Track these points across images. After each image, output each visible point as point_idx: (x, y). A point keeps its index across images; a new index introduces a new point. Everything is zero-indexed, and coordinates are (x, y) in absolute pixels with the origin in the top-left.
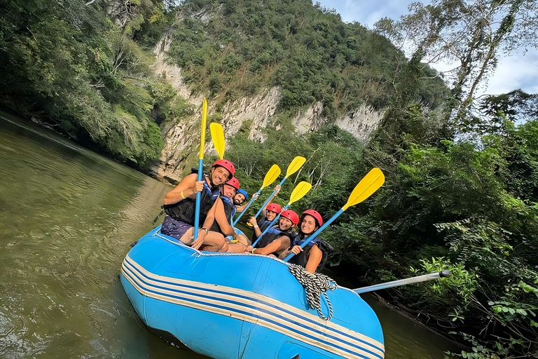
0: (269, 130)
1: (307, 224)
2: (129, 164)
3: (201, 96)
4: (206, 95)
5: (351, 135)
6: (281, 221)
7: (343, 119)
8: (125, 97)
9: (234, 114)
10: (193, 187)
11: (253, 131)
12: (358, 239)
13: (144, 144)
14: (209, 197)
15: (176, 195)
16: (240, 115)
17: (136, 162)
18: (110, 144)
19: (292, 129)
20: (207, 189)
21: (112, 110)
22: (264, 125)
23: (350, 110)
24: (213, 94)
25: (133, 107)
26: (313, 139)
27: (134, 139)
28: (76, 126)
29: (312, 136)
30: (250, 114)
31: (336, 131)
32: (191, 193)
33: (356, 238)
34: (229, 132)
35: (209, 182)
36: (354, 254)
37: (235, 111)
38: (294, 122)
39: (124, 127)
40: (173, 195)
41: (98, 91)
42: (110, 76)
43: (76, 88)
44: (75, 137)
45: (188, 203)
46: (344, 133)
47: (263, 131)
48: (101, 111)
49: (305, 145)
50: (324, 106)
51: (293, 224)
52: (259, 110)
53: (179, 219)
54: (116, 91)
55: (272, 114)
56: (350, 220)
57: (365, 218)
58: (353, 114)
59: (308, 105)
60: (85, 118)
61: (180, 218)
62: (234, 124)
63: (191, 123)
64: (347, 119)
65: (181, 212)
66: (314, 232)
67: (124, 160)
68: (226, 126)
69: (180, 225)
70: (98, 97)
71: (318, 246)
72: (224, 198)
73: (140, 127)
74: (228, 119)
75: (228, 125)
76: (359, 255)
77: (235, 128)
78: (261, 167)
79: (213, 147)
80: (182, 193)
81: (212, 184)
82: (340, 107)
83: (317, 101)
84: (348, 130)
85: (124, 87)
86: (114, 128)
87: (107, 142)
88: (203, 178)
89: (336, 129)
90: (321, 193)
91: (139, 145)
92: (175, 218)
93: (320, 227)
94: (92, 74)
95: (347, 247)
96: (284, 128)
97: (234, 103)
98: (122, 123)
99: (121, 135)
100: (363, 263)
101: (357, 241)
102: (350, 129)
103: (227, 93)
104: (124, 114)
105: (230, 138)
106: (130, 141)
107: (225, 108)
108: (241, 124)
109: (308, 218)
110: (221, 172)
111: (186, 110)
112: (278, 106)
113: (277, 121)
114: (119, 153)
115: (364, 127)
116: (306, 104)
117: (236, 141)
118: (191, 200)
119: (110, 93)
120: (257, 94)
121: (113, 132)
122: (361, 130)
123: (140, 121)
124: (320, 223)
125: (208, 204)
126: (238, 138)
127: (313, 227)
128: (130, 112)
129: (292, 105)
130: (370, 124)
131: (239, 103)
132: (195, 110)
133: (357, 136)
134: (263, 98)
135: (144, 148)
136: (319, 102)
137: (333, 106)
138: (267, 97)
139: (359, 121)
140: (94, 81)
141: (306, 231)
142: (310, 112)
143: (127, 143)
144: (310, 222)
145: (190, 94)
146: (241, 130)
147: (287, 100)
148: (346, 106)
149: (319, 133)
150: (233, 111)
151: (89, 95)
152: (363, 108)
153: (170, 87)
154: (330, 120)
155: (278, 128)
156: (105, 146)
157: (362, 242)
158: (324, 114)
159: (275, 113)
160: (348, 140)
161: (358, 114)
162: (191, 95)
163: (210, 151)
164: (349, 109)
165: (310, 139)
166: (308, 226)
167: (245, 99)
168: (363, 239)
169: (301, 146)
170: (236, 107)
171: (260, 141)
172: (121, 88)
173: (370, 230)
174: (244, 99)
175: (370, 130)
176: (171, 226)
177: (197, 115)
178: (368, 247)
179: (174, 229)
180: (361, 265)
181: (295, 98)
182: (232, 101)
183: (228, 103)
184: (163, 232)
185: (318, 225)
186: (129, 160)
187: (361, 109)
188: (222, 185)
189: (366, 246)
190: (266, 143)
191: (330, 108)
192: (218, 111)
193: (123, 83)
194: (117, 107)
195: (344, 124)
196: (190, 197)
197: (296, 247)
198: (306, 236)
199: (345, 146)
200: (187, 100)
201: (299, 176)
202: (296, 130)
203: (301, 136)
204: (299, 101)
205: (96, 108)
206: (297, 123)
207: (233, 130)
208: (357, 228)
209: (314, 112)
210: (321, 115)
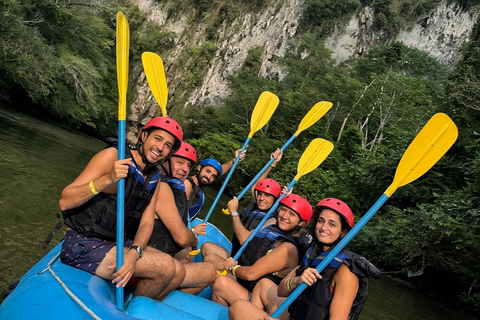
0: (290, 61)
1: (326, 226)
2: (84, 130)
3: (184, 18)
4: (191, 16)
5: (426, 55)
6: (281, 213)
7: (410, 29)
8: (73, 32)
9: (234, 40)
10: (110, 172)
11: (265, 64)
12: (450, 229)
13: (105, 99)
14: (141, 186)
15: (80, 190)
16: (244, 40)
17: (94, 126)
18: (57, 104)
19: (327, 54)
20: (136, 174)
21: (57, 55)
22: (281, 53)
23: (420, 14)
24: (200, 13)
25: (85, 46)
26: (362, 67)
27: (90, 93)
28: (8, 83)
29: (359, 63)
30: (258, 38)
31: (398, 52)
32: (108, 182)
33: (447, 228)
34: (229, 69)
35: (139, 159)
36: (447, 255)
37: (236, 36)
38: (328, 43)
39: (75, 76)
40: (74, 191)
41: (36, 28)
42: (50, 5)
43: (7, 30)
44: (7, 98)
45: (103, 203)
46: (414, 53)
47: (282, 62)
48: (41, 59)
49: (349, 80)
50: (376, 12)
51: (301, 220)
52: (272, 30)
53: (92, 235)
54: (60, 25)
55: (292, 34)
56: (435, 198)
57: (459, 193)
58: (426, 20)
59: (349, 15)
60: (20, 71)
61: (92, 231)
62: (235, 56)
63: (171, 60)
64: (417, 29)
65: (93, 220)
66: (339, 239)
67: (76, 125)
68: (223, 60)
69: (94, 245)
70: (37, 38)
71: (351, 269)
72: (173, 181)
73: (97, 75)
74: (227, 48)
75: (226, 58)
76: (456, 257)
77: (236, 61)
78: (282, 118)
79: (207, 94)
80: (91, 185)
81: (145, 160)
82: (403, 11)
83: (364, 6)
84: (421, 47)
85: (70, 17)
86: (61, 80)
87: (52, 101)
88: (128, 154)
89: (398, 49)
90: (382, 156)
91: (98, 102)
92: (83, 234)
93: (349, 229)
94: (26, 5)
95: (432, 243)
96: (312, 54)
97: (233, 24)
98: (71, 71)
99: (71, 88)
100: (464, 270)
101: (448, 233)
102: (423, 45)
103: (222, 10)
104: (72, 57)
105: (230, 78)
106: (84, 96)
107: (221, 33)
108: (245, 55)
109: (328, 215)
110: (160, 139)
111: (162, 41)
112: (300, 21)
113: (302, 46)
114: (70, 116)
115: (447, 40)
116: (346, 13)
117: (239, 82)
118: (106, 196)
119: (52, 28)
120: (266, 7)
121: (60, 86)
122: (443, 45)
123: (96, 64)
124: (350, 221)
125: (140, 199)
126: (243, 77)
127: (336, 230)
128: (81, 53)
129: (324, 16)
130: (458, 33)
131: (241, 23)
132: (176, 40)
133: (436, 54)
134: (277, 11)
135: (105, 105)
136: (367, 8)
137: (392, 11)
138: (282, 10)
139: (438, 30)
140: (29, 15)
141: (325, 239)
142: (353, 25)
143: (80, 100)
144: (331, 223)
145: (166, 16)
146: (247, 64)
147: (314, 11)
148: (413, 8)
149: (370, 57)
150: (232, 36)
151: (25, 38)
152: (441, 9)
153: (137, 9)
154: (389, 34)
155: (304, 55)
156: (50, 107)
157: (458, 233)
158: (377, 25)
159: (297, 33)
160: (421, 64)
161: (436, 19)
162: (168, 18)
163: (202, 100)
164: (419, 12)
165: (357, 68)
166: (329, 231)
167: (250, 15)
168: (458, 230)
169: (344, 82)
170: (237, 30)
171: (278, 79)
172: (67, 19)
173: (469, 215)
174: (248, 17)
175: (459, 44)
176: (76, 249)
177: (178, 47)
178: (470, 243)
179: (82, 253)
180: (461, 274)
181: (327, 6)
182: (230, 22)
183: (224, 24)
184: (64, 259)
185: (346, 227)
186: (84, 125)
187: (439, 10)
188: (168, 159)
189: (465, 240)
190: (287, 80)
191: (387, 14)
192: (210, 38)
193: (68, 12)
194: (62, 47)
195: (412, 39)
196: (106, 191)
197: (308, 271)
198: (326, 248)
199: (418, 73)
200: (163, 26)
201: (345, 128)
202: (333, 56)
203: (342, 65)
204: (334, 10)
205: (36, 55)
206: (334, 45)
207: (234, 65)
208: (447, 212)
209: (360, 24)
210: (372, 27)
